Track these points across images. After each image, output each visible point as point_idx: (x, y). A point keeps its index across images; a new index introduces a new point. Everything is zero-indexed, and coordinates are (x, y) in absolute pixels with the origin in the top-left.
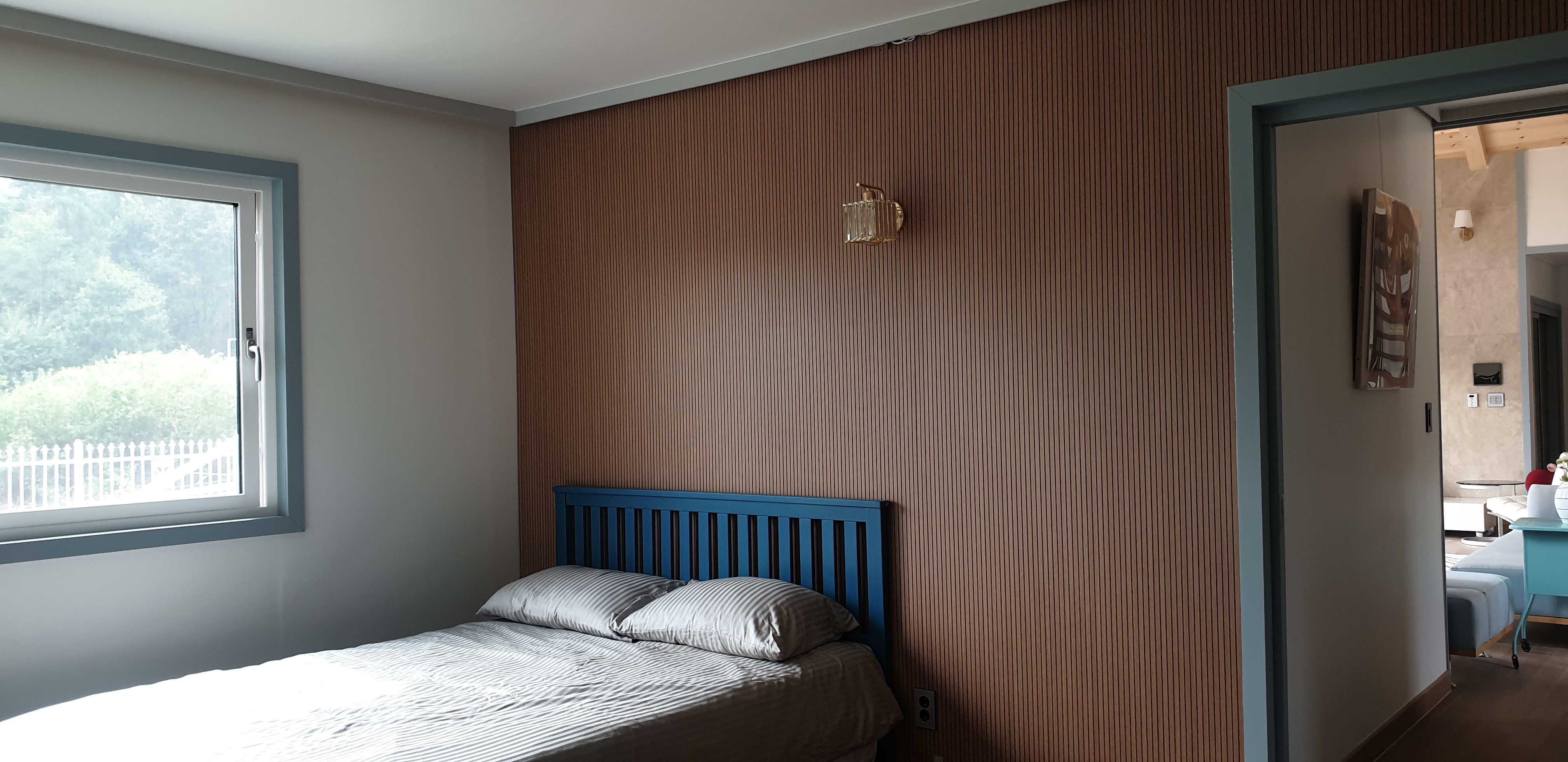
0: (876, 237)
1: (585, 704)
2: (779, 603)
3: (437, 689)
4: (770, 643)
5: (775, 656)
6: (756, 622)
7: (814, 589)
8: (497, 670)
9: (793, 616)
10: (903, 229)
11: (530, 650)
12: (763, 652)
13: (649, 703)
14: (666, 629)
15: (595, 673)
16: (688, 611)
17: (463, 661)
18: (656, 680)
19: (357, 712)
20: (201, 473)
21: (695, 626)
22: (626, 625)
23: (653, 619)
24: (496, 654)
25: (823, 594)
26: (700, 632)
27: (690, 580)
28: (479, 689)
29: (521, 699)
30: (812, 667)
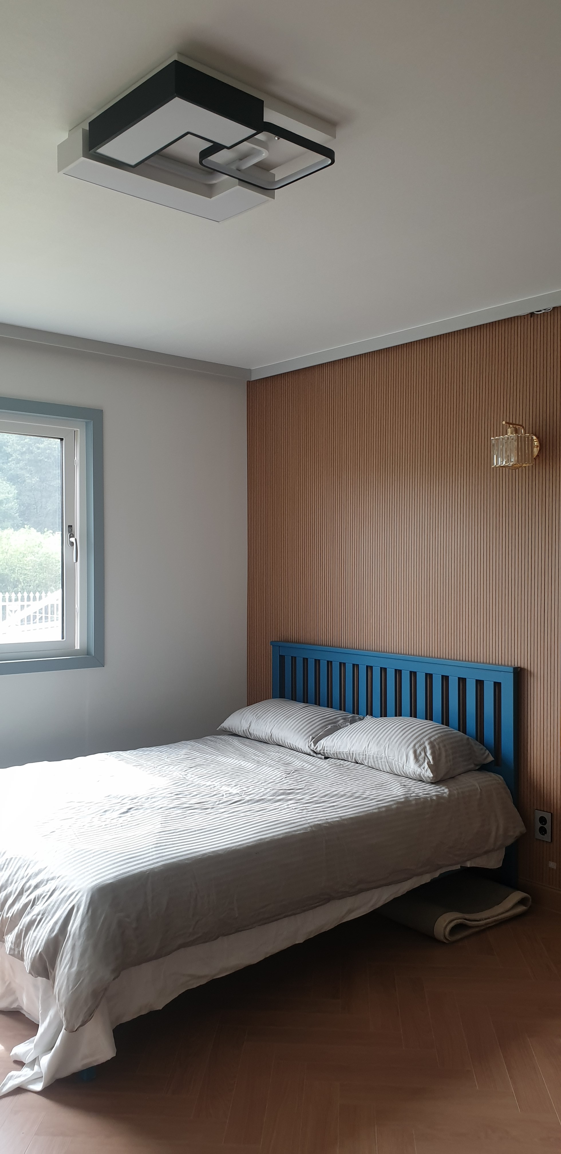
0: (517, 463)
1: (291, 804)
2: (432, 739)
3: (189, 785)
4: (425, 769)
5: (428, 779)
6: (415, 752)
7: (459, 730)
8: (230, 773)
9: (443, 749)
10: (539, 456)
11: (253, 759)
12: (420, 775)
13: (336, 807)
14: (349, 752)
15: (298, 781)
16: (364, 740)
17: (207, 765)
18: (340, 789)
19: (135, 799)
20: (38, 614)
21: (370, 751)
22: (320, 746)
23: (339, 743)
24: (230, 761)
25: (466, 734)
26: (373, 756)
27: (366, 715)
28: (218, 787)
29: (246, 796)
30: (457, 789)
